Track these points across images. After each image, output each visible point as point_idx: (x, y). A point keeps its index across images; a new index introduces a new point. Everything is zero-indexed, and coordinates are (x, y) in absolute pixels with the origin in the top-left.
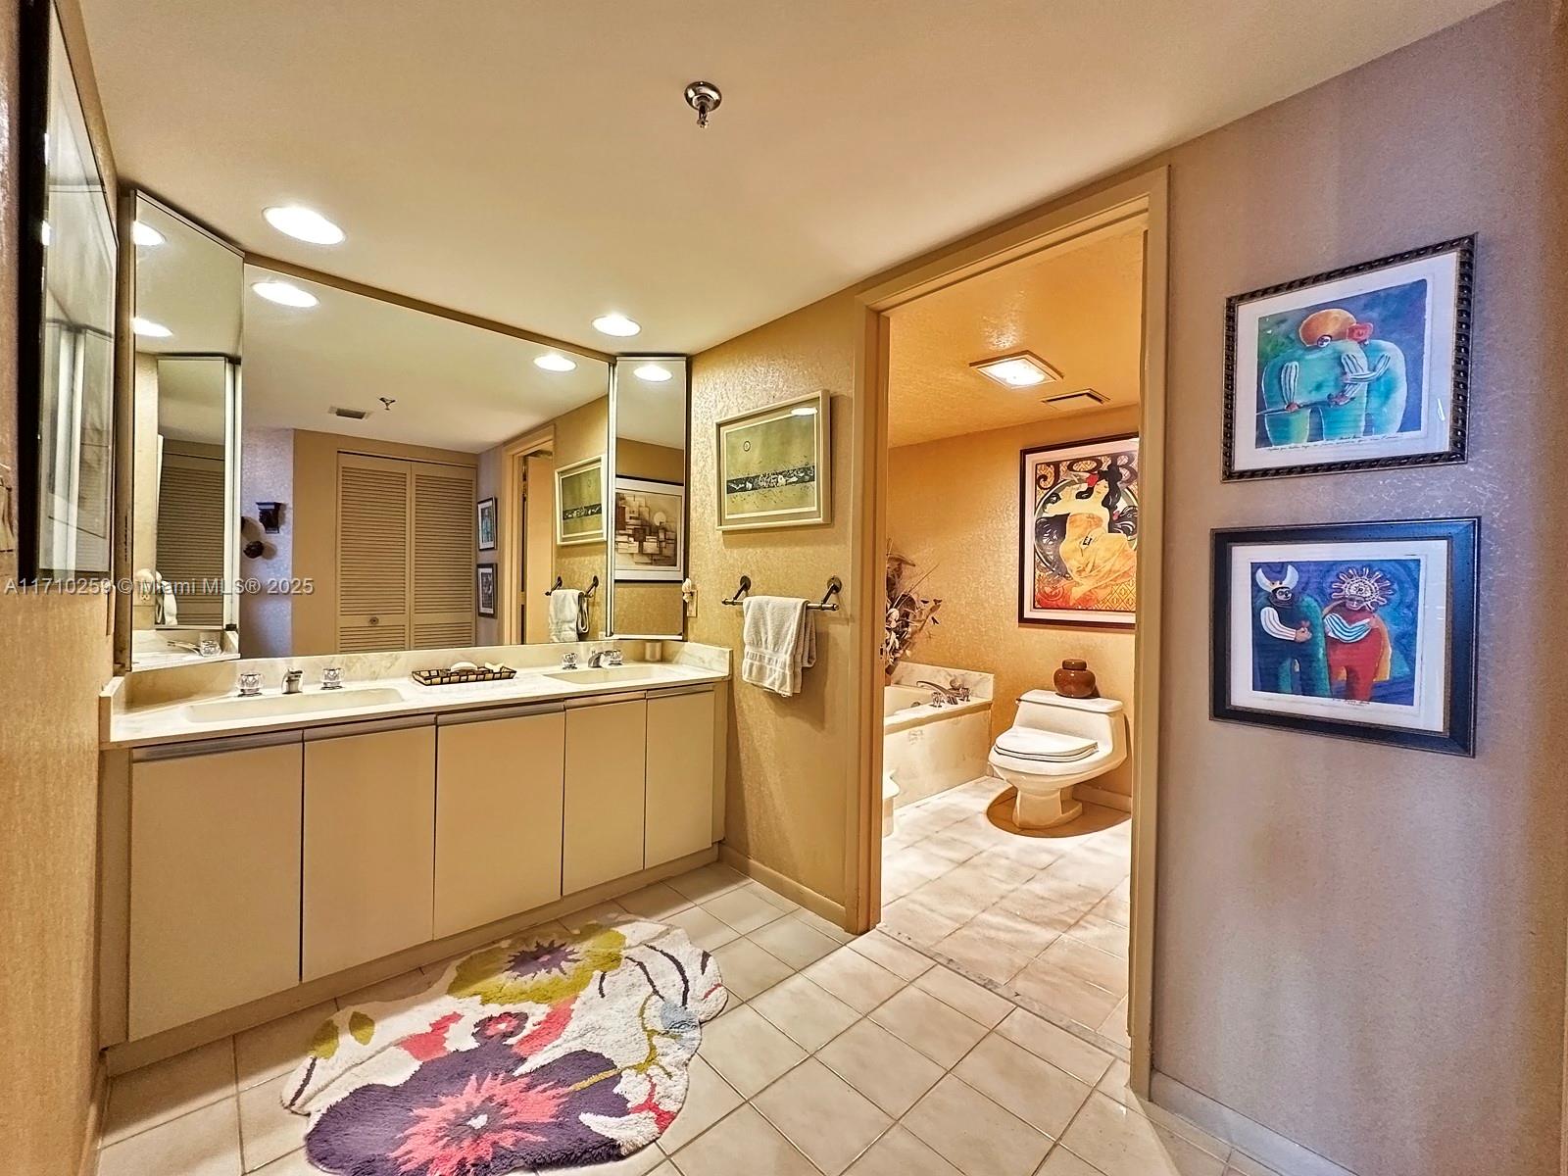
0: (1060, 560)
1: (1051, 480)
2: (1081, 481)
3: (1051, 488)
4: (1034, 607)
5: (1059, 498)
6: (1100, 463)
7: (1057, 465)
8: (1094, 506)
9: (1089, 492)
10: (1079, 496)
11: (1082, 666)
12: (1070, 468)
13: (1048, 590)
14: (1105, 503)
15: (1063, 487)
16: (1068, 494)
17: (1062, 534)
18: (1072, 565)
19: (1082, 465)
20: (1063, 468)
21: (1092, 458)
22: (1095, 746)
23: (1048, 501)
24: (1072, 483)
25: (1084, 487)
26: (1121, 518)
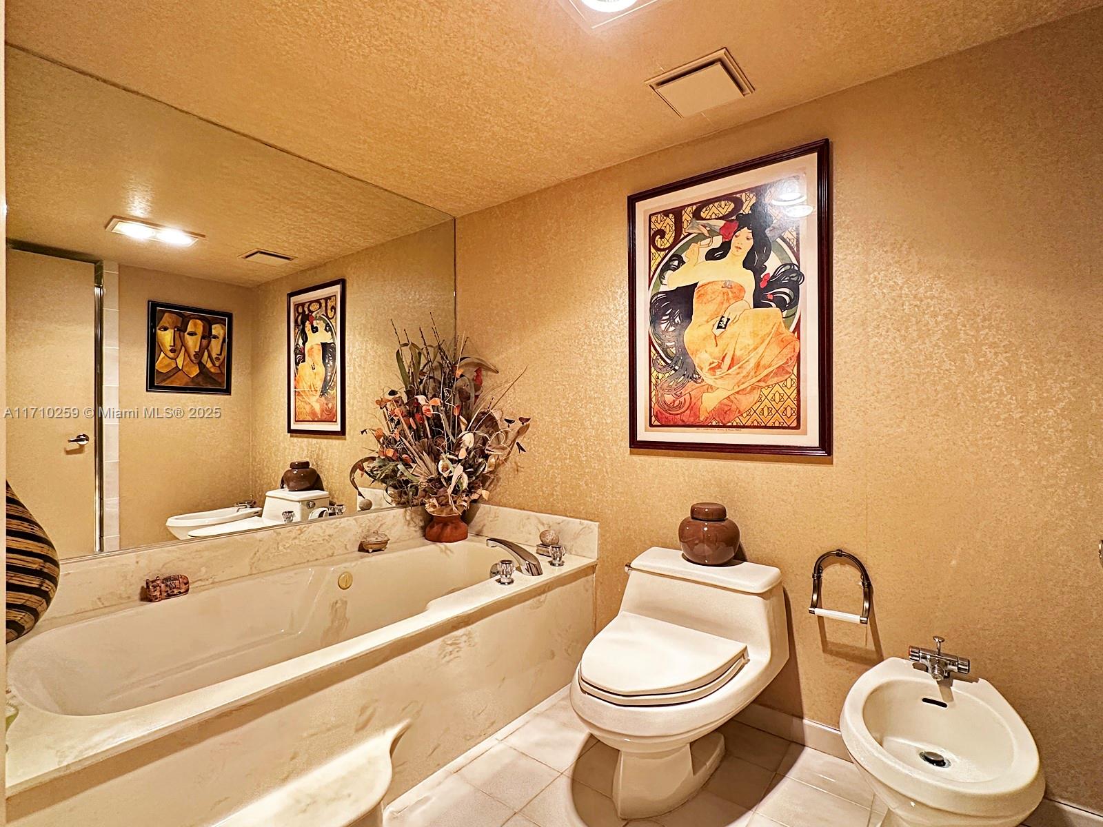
0: (684, 353)
1: (670, 236)
2: (712, 233)
3: (670, 248)
4: (651, 425)
5: (682, 262)
6: (739, 203)
7: (677, 213)
8: (732, 269)
9: (725, 249)
10: (711, 256)
11: (720, 515)
12: (697, 215)
13: (669, 398)
14: (747, 264)
15: (688, 245)
16: (695, 255)
17: (688, 315)
18: (702, 359)
19: (714, 210)
20: (686, 217)
21: (728, 197)
22: (743, 654)
23: (667, 267)
24: (701, 237)
25: (717, 242)
26: (774, 282)
